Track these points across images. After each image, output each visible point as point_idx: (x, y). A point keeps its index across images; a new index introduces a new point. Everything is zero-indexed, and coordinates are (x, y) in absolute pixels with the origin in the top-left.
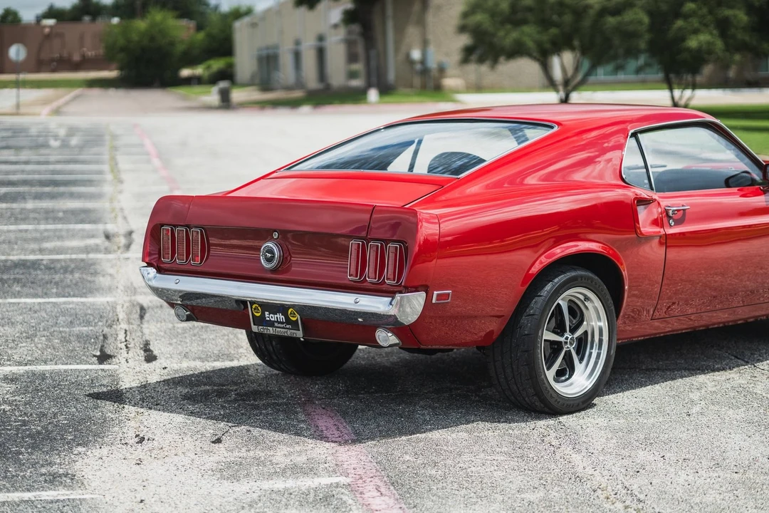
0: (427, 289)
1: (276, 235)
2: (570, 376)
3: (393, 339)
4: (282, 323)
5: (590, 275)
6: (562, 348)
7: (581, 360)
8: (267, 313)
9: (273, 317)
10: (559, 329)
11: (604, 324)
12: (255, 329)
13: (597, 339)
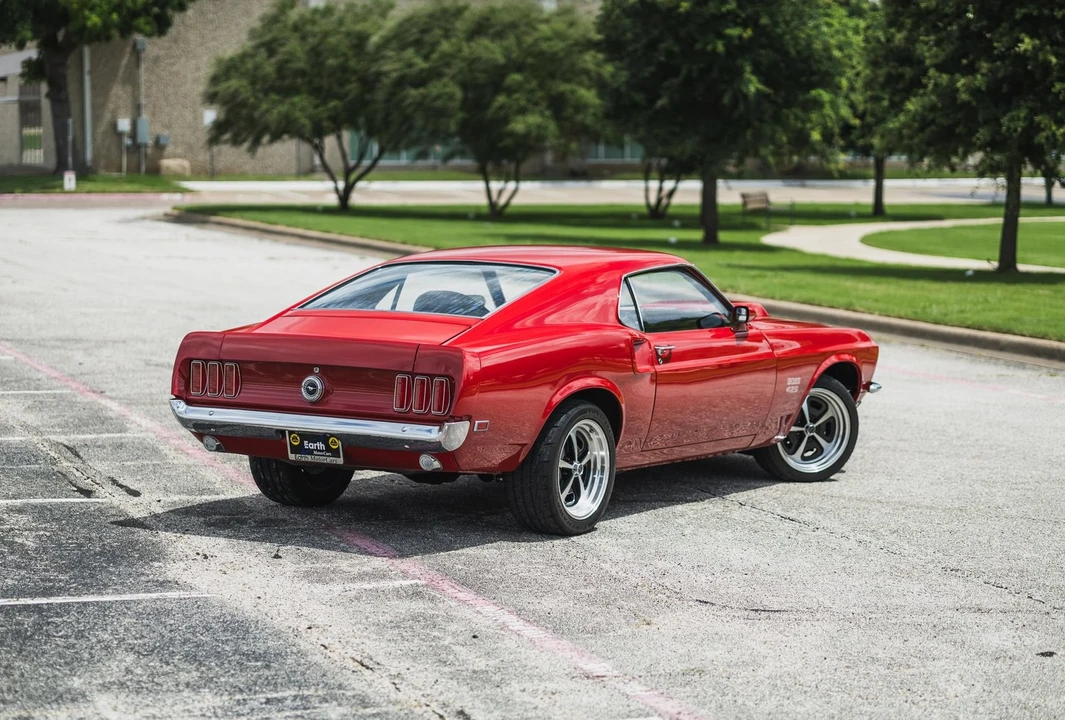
0: (470, 418)
1: (317, 370)
2: (576, 503)
3: (437, 464)
4: (322, 451)
5: (597, 408)
6: (572, 475)
7: (585, 486)
8: (306, 442)
9: (312, 446)
10: (569, 458)
11: (605, 453)
12: (292, 457)
13: (599, 467)
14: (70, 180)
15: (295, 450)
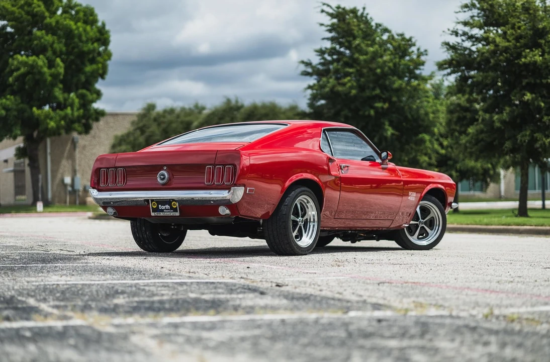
0: (244, 185)
1: (165, 168)
2: (301, 240)
3: (228, 212)
4: (168, 210)
5: (310, 190)
6: (298, 224)
7: (305, 232)
8: (160, 205)
9: (163, 207)
11: (314, 213)
12: (153, 214)
13: (312, 220)
14: (40, 206)
15: (154, 210)
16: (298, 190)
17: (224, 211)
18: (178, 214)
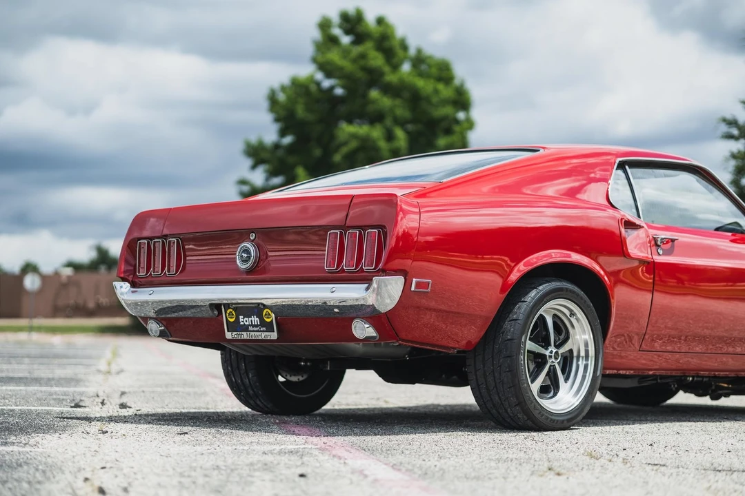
0: (406, 274)
1: (252, 236)
3: (371, 332)
4: (257, 326)
5: (576, 289)
6: (546, 362)
7: (566, 379)
8: (241, 317)
9: (247, 321)
11: (589, 337)
12: (229, 335)
13: (583, 354)
16: (544, 288)
17: (363, 330)
18: (274, 335)
